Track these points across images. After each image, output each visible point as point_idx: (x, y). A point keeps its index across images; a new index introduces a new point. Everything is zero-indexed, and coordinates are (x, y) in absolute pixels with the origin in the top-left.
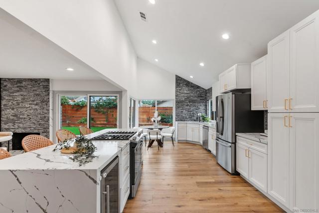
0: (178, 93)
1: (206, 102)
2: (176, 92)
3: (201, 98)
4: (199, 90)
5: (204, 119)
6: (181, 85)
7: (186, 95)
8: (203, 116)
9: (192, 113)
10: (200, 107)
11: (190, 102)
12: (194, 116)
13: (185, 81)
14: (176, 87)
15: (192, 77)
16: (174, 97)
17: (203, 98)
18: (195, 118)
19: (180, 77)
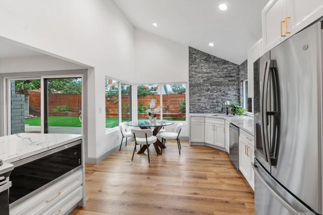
0: (193, 73)
1: (238, 85)
2: (190, 71)
3: (230, 79)
4: (226, 66)
5: (235, 111)
6: (198, 60)
7: (206, 75)
8: (232, 106)
9: (215, 101)
10: (229, 92)
11: (211, 85)
12: (218, 106)
13: (203, 54)
14: (190, 65)
15: (211, 45)
16: (187, 79)
17: (233, 78)
18: (220, 109)
19: (195, 50)
